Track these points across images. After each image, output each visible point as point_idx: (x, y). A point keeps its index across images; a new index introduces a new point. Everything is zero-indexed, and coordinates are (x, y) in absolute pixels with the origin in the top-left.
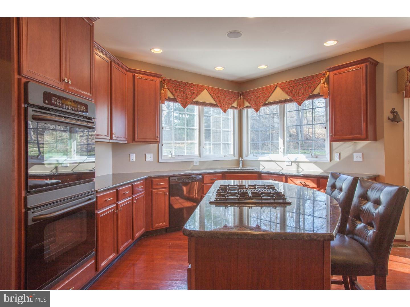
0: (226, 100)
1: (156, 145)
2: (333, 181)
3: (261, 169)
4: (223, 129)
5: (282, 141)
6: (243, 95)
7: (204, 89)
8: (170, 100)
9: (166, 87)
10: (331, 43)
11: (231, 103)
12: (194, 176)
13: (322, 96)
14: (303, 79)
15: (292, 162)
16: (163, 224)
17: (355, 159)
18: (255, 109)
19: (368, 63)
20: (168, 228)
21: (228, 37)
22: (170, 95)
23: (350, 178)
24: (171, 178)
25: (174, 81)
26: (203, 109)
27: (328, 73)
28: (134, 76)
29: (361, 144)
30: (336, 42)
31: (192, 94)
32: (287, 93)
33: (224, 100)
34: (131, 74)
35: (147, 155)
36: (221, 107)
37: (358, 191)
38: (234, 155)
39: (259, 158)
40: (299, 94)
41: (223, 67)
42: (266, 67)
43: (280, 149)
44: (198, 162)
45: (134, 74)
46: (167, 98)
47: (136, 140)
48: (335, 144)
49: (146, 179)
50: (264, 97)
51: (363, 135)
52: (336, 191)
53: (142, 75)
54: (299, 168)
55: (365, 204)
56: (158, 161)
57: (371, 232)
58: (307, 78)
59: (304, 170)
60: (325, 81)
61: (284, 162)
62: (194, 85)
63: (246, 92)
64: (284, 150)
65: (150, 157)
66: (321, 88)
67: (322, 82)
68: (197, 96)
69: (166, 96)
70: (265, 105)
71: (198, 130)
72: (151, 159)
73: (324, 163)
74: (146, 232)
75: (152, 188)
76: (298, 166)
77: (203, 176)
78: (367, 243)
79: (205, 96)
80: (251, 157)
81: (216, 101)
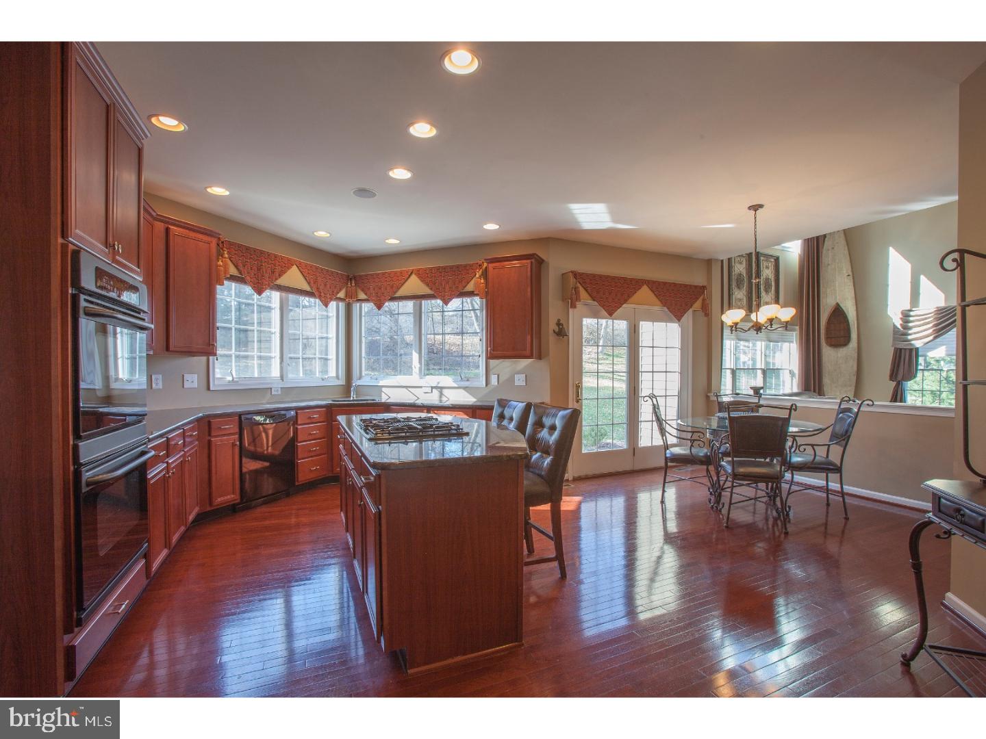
0: (328, 286)
1: (204, 358)
2: (500, 410)
3: (384, 399)
4: (320, 334)
5: (417, 355)
6: (355, 280)
7: (293, 265)
8: (232, 278)
9: (226, 256)
10: (491, 227)
11: (335, 291)
12: (283, 412)
13: (477, 295)
14: (451, 267)
15: (432, 388)
16: (231, 497)
17: (517, 383)
18: (375, 304)
19: (533, 260)
20: (239, 504)
21: (354, 196)
22: (233, 271)
23: (521, 406)
24: (243, 417)
25: (240, 246)
26: (287, 299)
27: (485, 265)
28: (167, 230)
29: (524, 363)
30: (498, 227)
31: (273, 272)
32: (428, 285)
33: (325, 285)
34: (160, 227)
35: (187, 377)
36: (320, 297)
37: (531, 419)
38: (337, 377)
39: (381, 382)
40: (445, 288)
41: (329, 233)
42: (398, 242)
43: (414, 368)
44: (280, 389)
45: (167, 225)
46: (229, 276)
47: (172, 348)
48: (493, 362)
49: (199, 420)
50: (392, 287)
51: (528, 352)
52: (505, 423)
53: (181, 230)
54: (443, 396)
55: (541, 431)
56: (208, 388)
57: (548, 460)
58: (458, 267)
59: (451, 399)
60: (482, 275)
61: (421, 387)
62: (276, 256)
63: (360, 276)
64: (420, 369)
65: (192, 381)
66: (475, 284)
67: (477, 276)
68: (280, 276)
69: (226, 271)
70: (393, 299)
71: (278, 335)
72: (195, 385)
73: (477, 388)
74: (202, 514)
75: (210, 435)
76: (441, 394)
77: (297, 413)
78: (543, 473)
79: (293, 277)
80: (366, 381)
81: (311, 287)
